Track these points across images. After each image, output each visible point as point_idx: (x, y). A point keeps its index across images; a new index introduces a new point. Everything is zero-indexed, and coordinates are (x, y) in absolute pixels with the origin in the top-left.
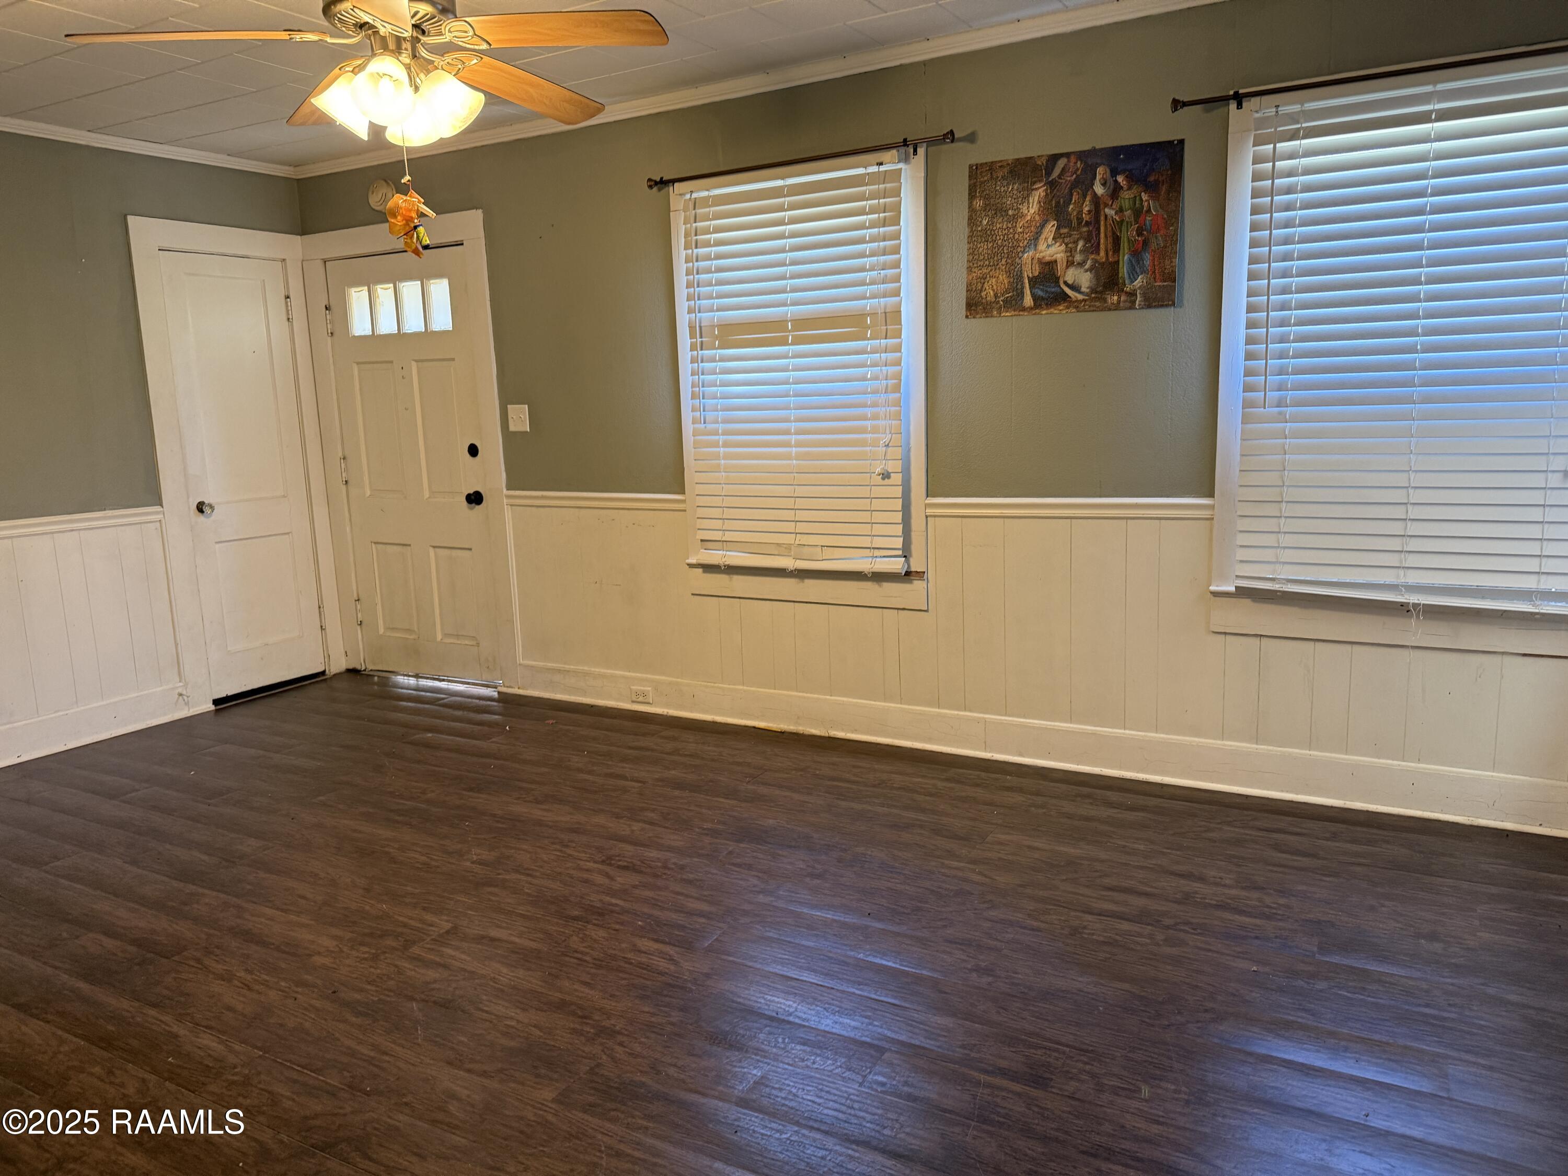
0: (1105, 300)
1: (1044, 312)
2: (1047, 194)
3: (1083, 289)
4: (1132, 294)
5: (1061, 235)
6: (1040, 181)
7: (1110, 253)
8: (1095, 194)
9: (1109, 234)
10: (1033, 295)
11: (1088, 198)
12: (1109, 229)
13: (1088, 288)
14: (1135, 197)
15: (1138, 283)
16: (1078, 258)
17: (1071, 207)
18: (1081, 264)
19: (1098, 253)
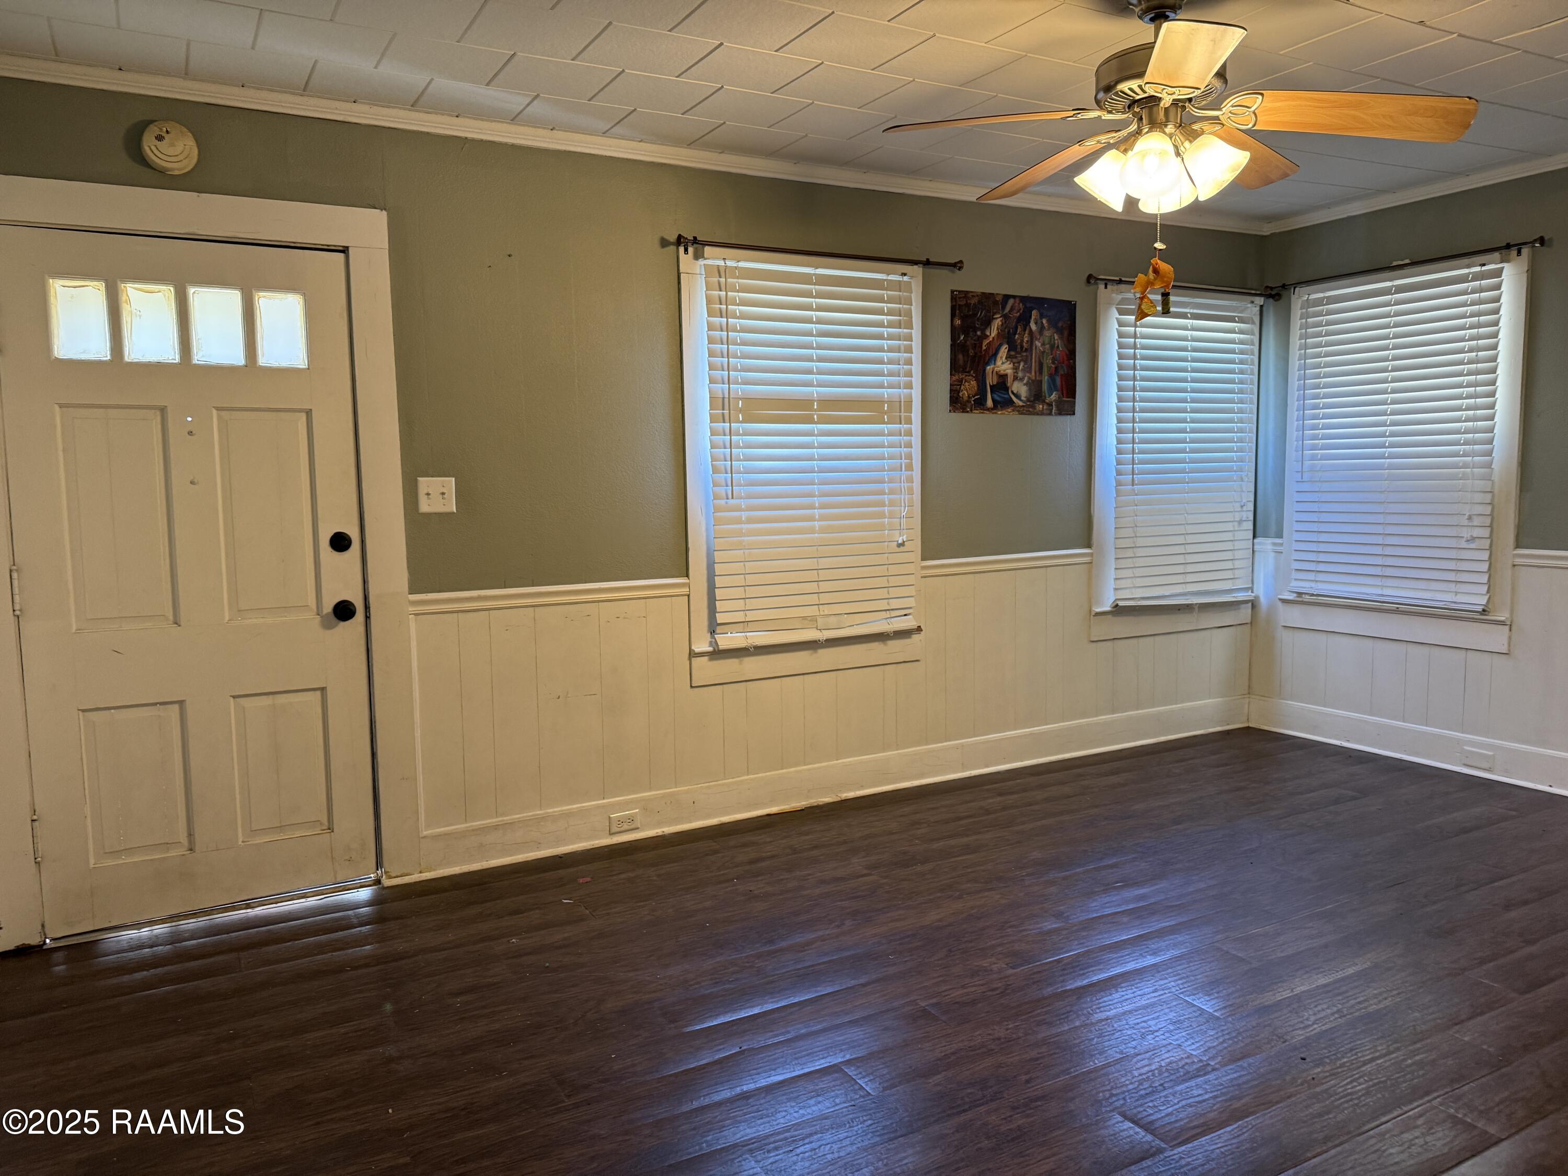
0: (1034, 408)
1: (999, 413)
2: (1002, 325)
3: (1023, 398)
4: (1050, 405)
5: (1011, 355)
6: (999, 313)
7: (1038, 374)
8: (1031, 330)
9: (1037, 360)
10: (993, 400)
11: (1027, 332)
12: (1037, 356)
13: (1025, 397)
14: (1051, 336)
15: (1054, 396)
16: (1020, 374)
17: (1017, 336)
18: (1022, 379)
19: (1030, 373)
